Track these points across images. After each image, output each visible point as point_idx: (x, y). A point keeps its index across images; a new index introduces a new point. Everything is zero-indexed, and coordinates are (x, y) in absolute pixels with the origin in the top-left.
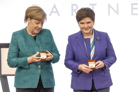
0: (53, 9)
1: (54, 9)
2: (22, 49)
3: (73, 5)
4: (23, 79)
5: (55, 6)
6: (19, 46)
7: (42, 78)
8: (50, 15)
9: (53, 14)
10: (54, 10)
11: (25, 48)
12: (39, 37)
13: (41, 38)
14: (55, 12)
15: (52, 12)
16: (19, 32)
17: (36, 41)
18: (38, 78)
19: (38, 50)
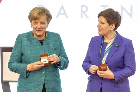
0: (60, 10)
1: (62, 10)
2: (26, 53)
3: (82, 6)
4: (25, 87)
5: (62, 7)
6: (23, 50)
7: (46, 86)
8: (57, 17)
9: (60, 16)
10: (62, 12)
11: (29, 52)
14: (62, 14)
15: (59, 13)
16: (25, 35)
18: (42, 87)
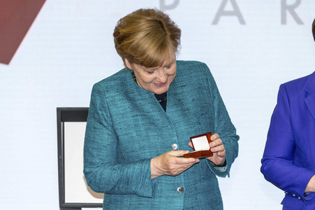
10: (229, 7)
12: (176, 94)
13: (181, 97)
17: (167, 109)
19: (176, 138)
